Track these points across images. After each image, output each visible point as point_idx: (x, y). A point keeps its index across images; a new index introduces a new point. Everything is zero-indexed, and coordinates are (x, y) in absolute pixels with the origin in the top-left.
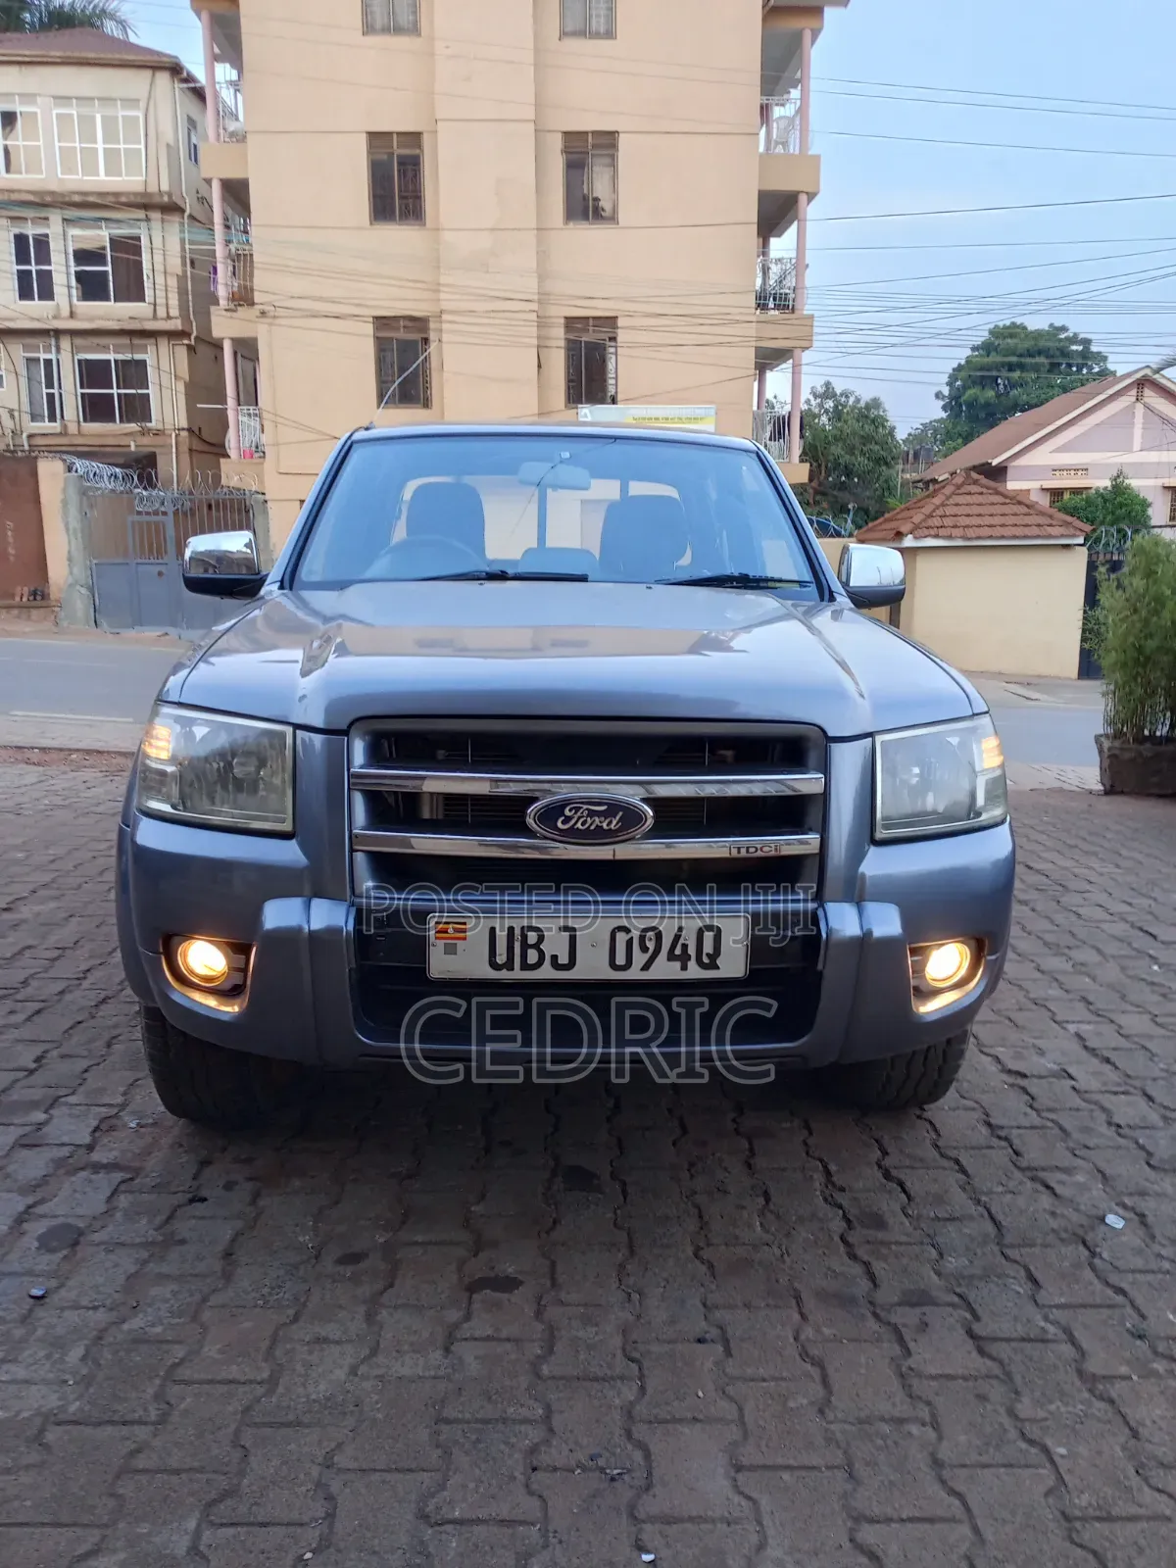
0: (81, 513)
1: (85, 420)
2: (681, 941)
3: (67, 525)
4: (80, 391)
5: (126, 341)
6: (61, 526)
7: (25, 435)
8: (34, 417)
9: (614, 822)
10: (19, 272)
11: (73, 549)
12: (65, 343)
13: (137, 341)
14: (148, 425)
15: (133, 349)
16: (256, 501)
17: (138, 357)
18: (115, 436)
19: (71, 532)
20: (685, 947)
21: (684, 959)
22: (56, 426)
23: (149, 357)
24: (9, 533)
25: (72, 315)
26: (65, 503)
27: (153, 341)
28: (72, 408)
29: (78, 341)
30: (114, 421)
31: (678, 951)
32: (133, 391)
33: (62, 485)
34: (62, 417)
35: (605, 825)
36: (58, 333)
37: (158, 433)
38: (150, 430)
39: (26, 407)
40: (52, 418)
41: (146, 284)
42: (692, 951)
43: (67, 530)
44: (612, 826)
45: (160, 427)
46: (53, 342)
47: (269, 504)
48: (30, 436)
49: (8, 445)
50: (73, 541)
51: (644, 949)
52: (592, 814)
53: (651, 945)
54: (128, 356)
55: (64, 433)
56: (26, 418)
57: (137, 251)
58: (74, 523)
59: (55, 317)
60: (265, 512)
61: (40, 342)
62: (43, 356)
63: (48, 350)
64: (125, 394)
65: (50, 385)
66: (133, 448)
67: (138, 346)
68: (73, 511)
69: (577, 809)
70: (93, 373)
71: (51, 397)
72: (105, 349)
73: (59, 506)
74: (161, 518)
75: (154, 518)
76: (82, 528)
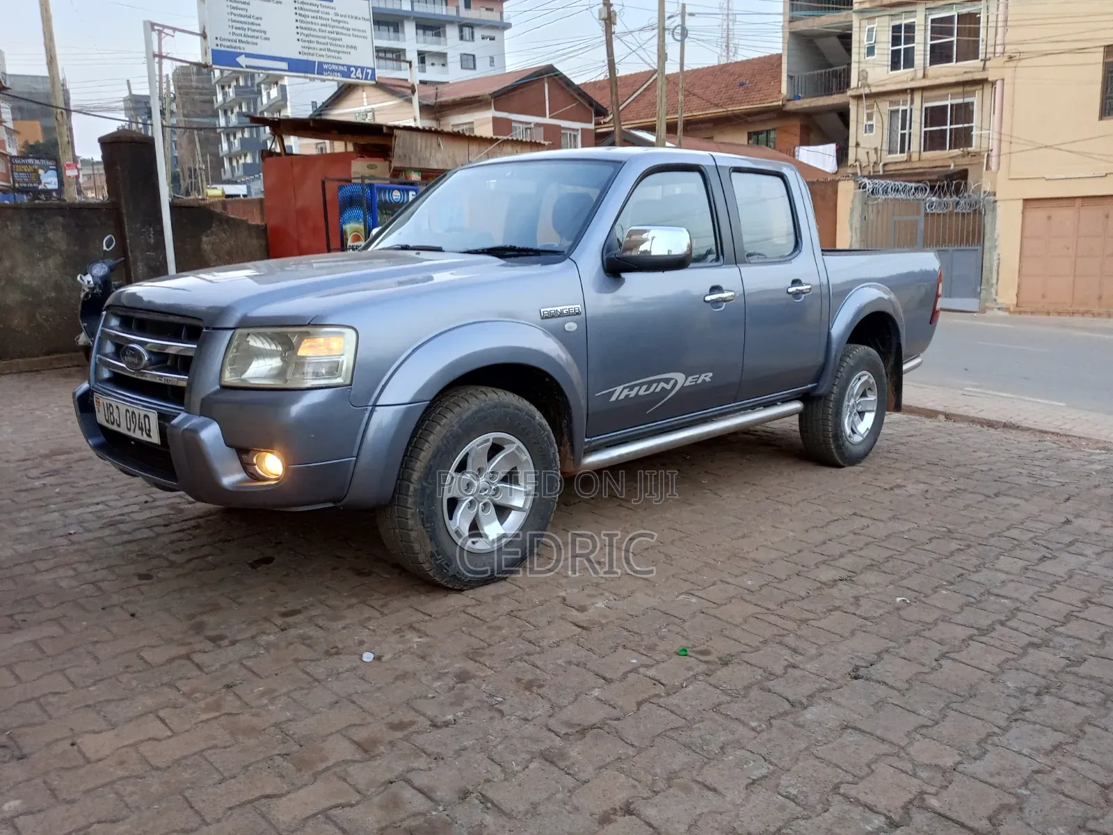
0: (861, 216)
1: (925, 150)
3: (851, 226)
4: (924, 129)
5: (960, 89)
6: (848, 226)
7: (881, 164)
8: (890, 152)
10: (893, 51)
12: (917, 98)
13: (968, 89)
14: (969, 149)
15: (964, 95)
16: (988, 201)
17: (967, 100)
18: (943, 159)
19: (854, 230)
22: (904, 156)
23: (976, 100)
25: (924, 76)
26: (852, 210)
27: (981, 87)
28: (916, 144)
29: (927, 94)
30: (945, 149)
32: (961, 126)
33: (851, 197)
34: (909, 148)
36: (913, 90)
37: (975, 155)
38: (968, 153)
39: (886, 147)
40: (902, 151)
41: (981, 47)
43: (852, 229)
45: (978, 150)
46: (909, 97)
47: (998, 204)
48: (885, 165)
49: (870, 172)
50: (854, 235)
54: (960, 101)
55: (909, 160)
56: (885, 153)
57: (978, 21)
58: (857, 224)
59: (912, 80)
60: (994, 210)
61: (901, 98)
62: (901, 108)
63: (905, 103)
64: (955, 129)
65: (903, 128)
66: (952, 167)
67: (968, 92)
68: (857, 216)
70: (934, 116)
71: (903, 136)
72: (945, 97)
73: (849, 211)
74: (915, 217)
75: (910, 218)
76: (861, 228)
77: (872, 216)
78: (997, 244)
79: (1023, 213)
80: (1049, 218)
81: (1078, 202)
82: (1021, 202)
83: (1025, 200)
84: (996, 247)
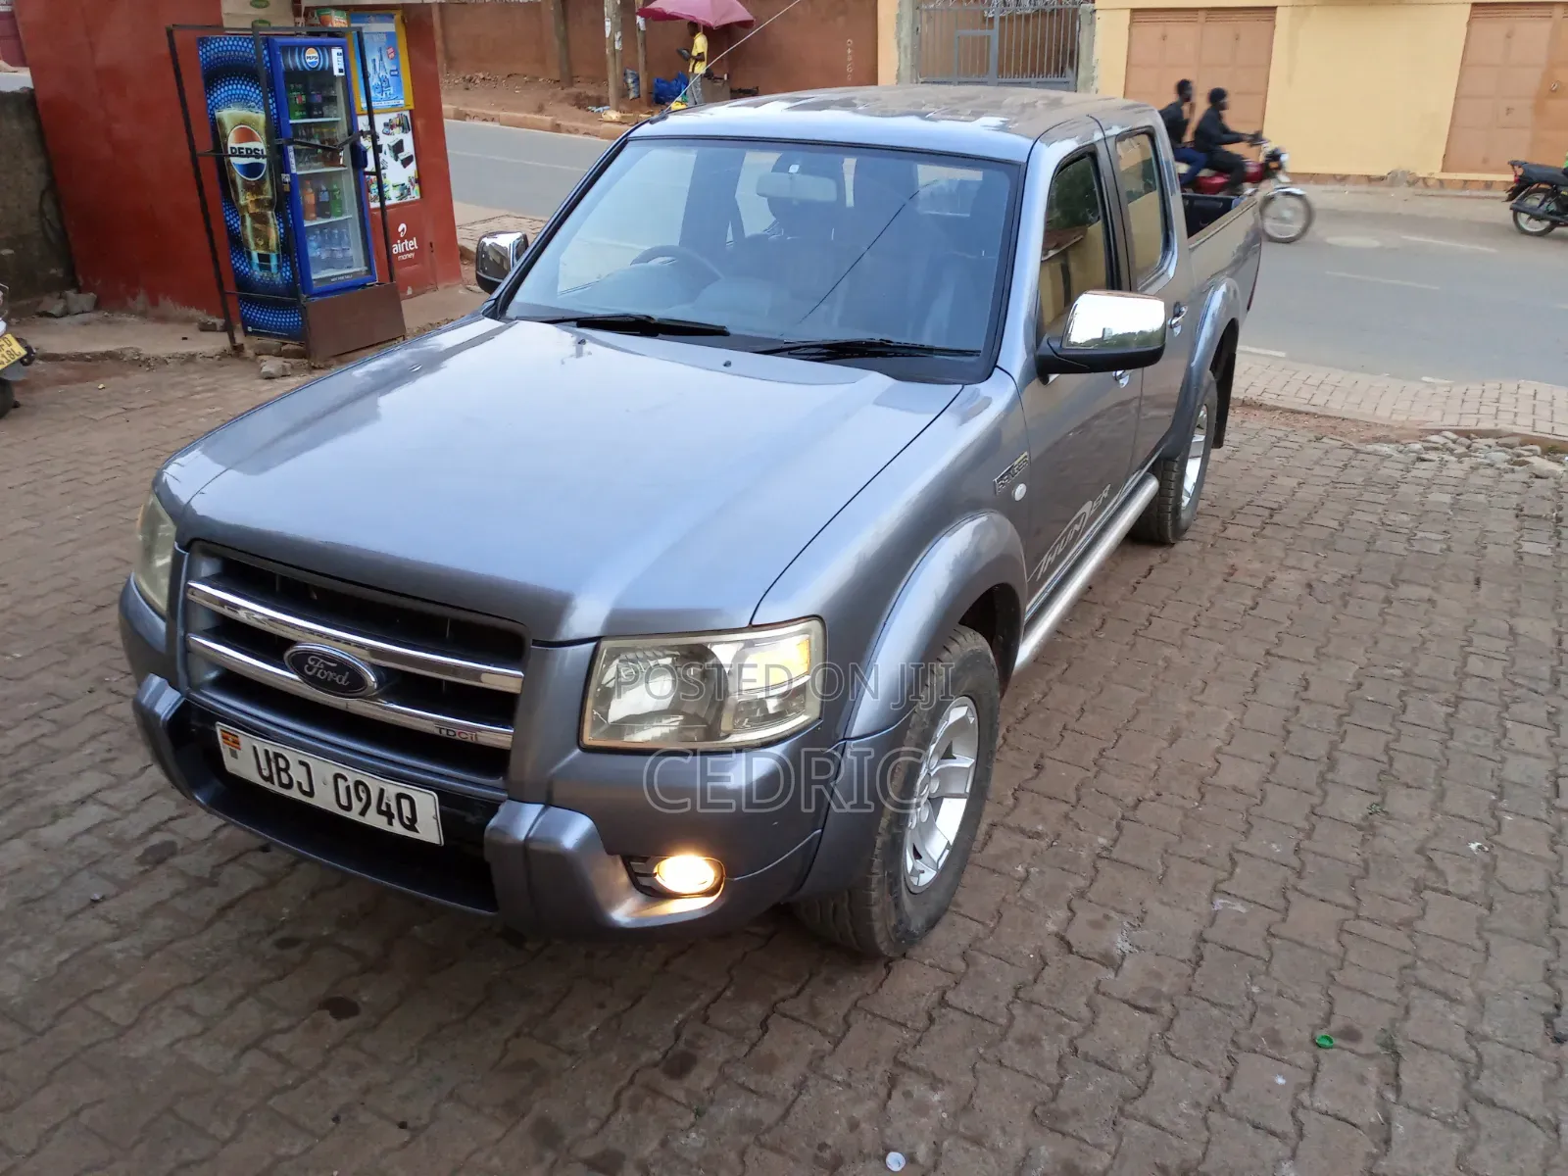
0: (912, 28)
2: (385, 800)
3: (898, 42)
6: (894, 43)
9: (344, 680)
11: (902, 68)
16: (1085, 11)
19: (902, 48)
20: (388, 806)
21: (390, 816)
24: (849, 51)
26: (899, 17)
31: (384, 808)
35: (337, 679)
42: (394, 810)
43: (899, 47)
44: (343, 683)
47: (1098, 14)
50: (903, 56)
51: (360, 799)
52: (327, 668)
53: (363, 796)
58: (906, 40)
60: (1092, 22)
68: (906, 26)
69: (316, 661)
73: (894, 21)
74: (986, 32)
75: (980, 32)
76: (913, 46)
77: (926, 29)
78: (1095, 74)
79: (1129, 29)
80: (1164, 38)
81: (1202, 15)
82: (1127, 13)
83: (1134, 11)
84: (1093, 79)
